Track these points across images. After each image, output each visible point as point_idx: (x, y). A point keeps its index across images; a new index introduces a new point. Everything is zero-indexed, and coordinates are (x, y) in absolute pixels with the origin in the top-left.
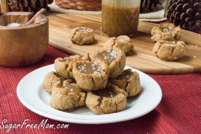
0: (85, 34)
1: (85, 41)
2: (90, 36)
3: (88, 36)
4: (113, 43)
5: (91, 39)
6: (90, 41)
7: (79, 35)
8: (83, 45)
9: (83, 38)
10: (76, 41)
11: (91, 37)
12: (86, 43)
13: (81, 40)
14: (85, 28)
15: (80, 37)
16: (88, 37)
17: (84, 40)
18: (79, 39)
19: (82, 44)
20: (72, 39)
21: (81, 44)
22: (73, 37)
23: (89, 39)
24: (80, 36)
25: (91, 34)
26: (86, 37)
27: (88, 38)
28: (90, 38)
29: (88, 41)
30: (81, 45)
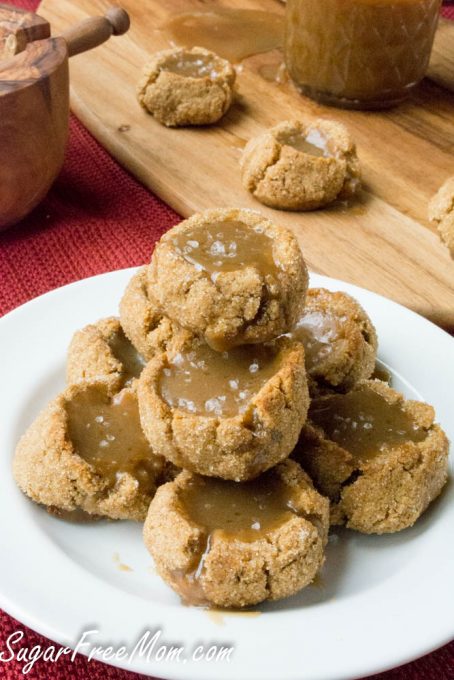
0: (188, 86)
1: (187, 115)
2: (208, 98)
3: (200, 95)
4: (270, 154)
5: (212, 108)
6: (208, 116)
7: (166, 88)
8: (179, 127)
9: (180, 102)
10: (154, 109)
11: (213, 101)
12: (188, 121)
13: (172, 107)
14: (206, 53)
15: (168, 97)
16: (199, 100)
17: (181, 108)
18: (162, 102)
19: (173, 124)
20: (141, 98)
21: (168, 124)
22: (144, 91)
23: (202, 106)
24: (170, 90)
25: (214, 86)
26: (192, 97)
27: (199, 104)
28: (210, 104)
29: (197, 115)
30: (172, 127)
